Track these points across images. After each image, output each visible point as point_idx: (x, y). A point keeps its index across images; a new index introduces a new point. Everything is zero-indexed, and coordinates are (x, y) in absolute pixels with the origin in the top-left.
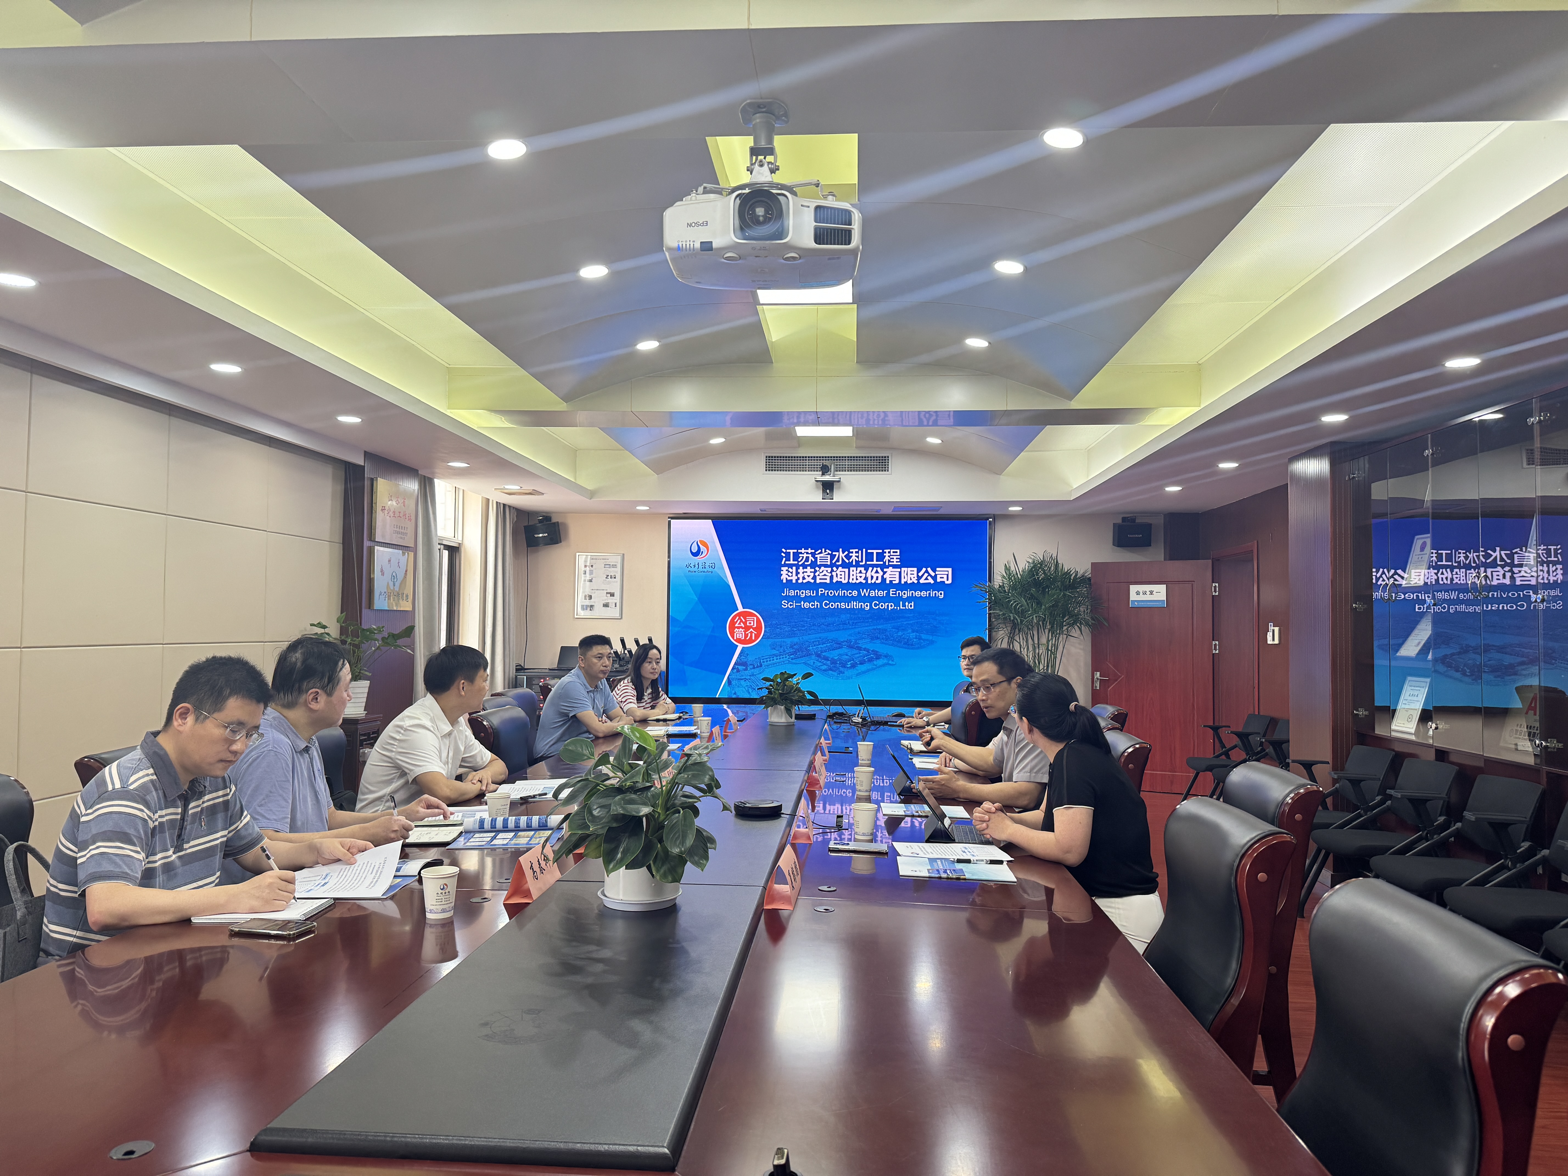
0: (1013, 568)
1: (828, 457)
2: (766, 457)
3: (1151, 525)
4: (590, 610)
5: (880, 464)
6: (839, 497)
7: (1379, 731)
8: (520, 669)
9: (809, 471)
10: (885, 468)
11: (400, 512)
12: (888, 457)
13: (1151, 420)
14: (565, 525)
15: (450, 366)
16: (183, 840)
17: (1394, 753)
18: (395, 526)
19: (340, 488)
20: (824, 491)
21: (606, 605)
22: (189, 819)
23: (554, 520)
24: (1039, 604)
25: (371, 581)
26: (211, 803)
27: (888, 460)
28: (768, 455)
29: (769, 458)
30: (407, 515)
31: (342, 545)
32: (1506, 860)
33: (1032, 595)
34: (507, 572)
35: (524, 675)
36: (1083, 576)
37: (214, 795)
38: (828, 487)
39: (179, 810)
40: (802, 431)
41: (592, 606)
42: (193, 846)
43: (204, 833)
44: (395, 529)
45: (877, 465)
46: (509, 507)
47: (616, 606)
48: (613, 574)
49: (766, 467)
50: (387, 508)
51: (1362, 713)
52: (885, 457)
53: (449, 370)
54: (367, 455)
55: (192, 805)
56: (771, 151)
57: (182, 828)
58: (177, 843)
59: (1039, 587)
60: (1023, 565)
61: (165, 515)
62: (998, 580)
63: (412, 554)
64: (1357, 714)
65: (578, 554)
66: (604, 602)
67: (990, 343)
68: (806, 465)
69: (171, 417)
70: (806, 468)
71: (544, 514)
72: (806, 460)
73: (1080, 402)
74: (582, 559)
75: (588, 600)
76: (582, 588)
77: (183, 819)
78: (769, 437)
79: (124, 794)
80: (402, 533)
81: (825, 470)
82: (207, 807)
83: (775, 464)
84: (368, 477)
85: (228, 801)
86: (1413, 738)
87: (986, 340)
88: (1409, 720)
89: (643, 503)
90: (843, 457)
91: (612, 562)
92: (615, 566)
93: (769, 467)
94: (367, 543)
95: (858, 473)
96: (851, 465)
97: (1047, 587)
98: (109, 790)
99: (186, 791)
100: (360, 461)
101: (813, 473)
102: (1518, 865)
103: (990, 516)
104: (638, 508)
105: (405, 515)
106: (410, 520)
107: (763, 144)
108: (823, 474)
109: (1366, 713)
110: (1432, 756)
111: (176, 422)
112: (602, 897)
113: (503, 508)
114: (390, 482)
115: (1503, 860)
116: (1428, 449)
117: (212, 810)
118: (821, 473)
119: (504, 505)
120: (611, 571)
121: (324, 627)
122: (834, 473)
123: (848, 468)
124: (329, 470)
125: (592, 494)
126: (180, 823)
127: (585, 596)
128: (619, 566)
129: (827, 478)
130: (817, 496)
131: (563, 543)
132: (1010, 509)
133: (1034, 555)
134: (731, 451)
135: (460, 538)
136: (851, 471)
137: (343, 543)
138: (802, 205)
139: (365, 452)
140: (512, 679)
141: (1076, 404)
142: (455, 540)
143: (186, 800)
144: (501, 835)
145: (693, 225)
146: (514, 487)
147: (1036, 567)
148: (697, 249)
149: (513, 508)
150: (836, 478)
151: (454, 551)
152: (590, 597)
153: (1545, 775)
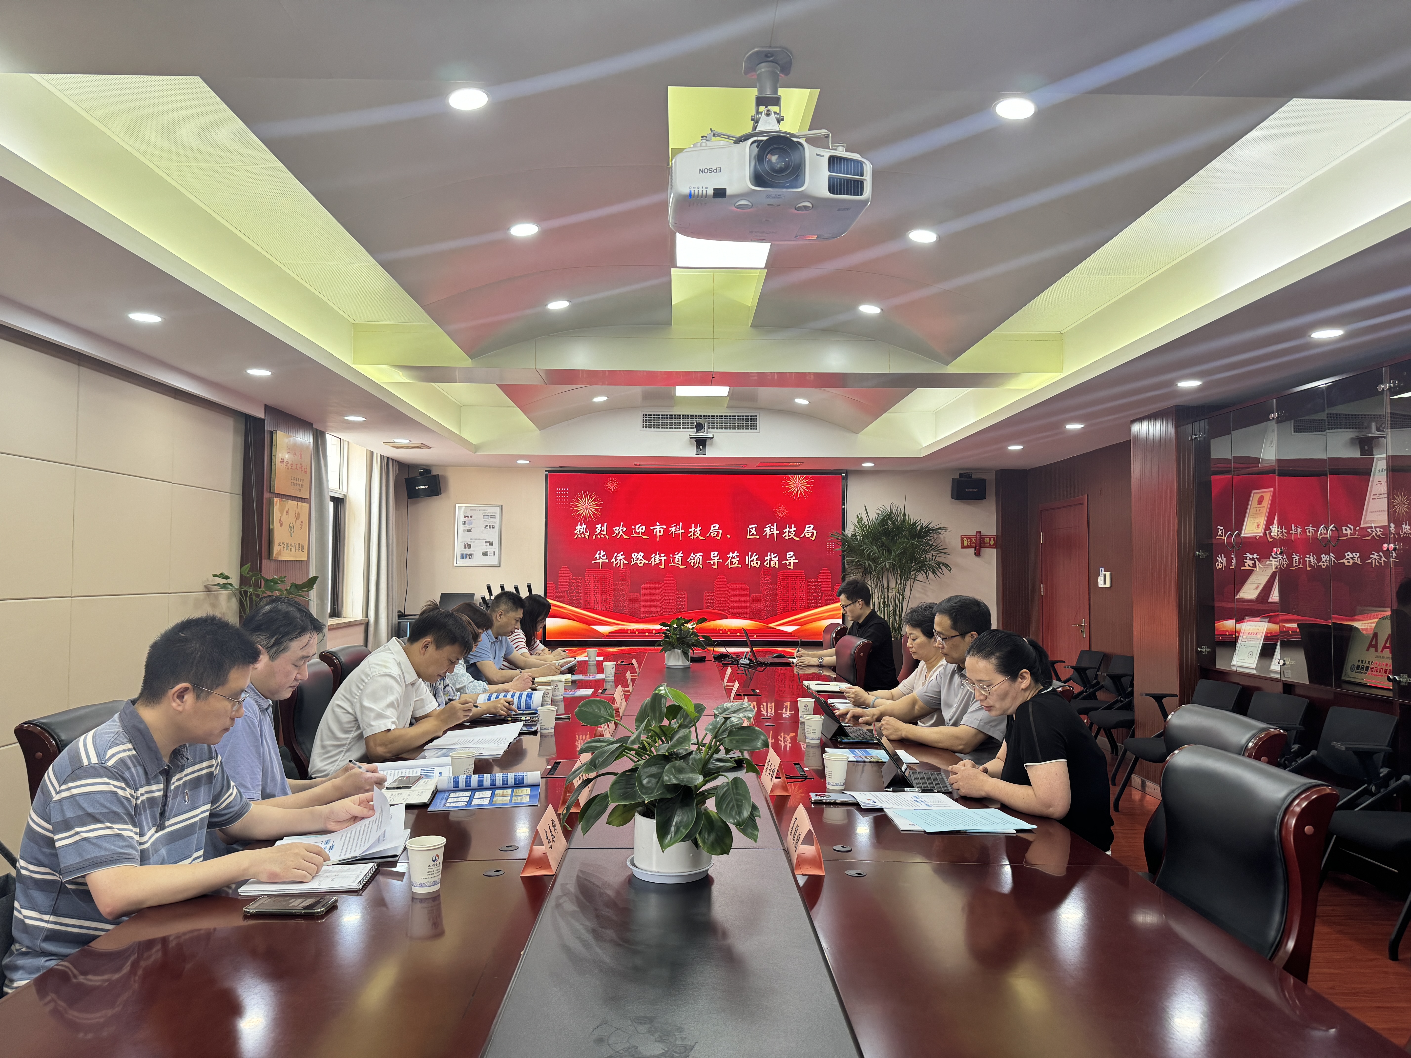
0: (865, 519)
1: (701, 416)
2: (643, 415)
3: (985, 480)
4: (470, 558)
5: (749, 423)
6: (711, 452)
7: (1220, 665)
8: (401, 616)
9: (683, 428)
10: (754, 426)
11: (297, 465)
12: (756, 416)
13: (1014, 384)
14: (445, 478)
15: (356, 322)
16: (165, 817)
17: (1241, 687)
18: (293, 478)
19: (240, 440)
20: (697, 447)
21: (485, 554)
22: (170, 794)
23: (434, 473)
24: (889, 551)
25: (270, 532)
26: (196, 775)
27: (756, 419)
28: (645, 413)
29: (645, 416)
30: (303, 468)
31: (241, 496)
32: (1369, 785)
33: (883, 543)
34: (390, 522)
35: (408, 622)
36: (927, 527)
37: (197, 767)
38: (701, 443)
39: (162, 786)
40: (682, 391)
41: (471, 555)
42: (174, 823)
43: (187, 808)
44: (293, 481)
45: (743, 424)
46: (392, 460)
47: (494, 555)
48: (492, 525)
49: (643, 425)
50: (285, 460)
51: (1205, 650)
52: (754, 416)
53: (355, 326)
54: (268, 408)
55: (174, 779)
56: (776, 101)
57: (165, 805)
58: (160, 821)
59: (889, 536)
60: (873, 516)
61: (75, 466)
62: (851, 529)
63: (307, 505)
64: (1201, 651)
65: (457, 505)
66: (483, 551)
67: (882, 310)
68: (680, 423)
69: (81, 367)
70: (680, 425)
71: (425, 467)
72: (680, 418)
73: (957, 367)
74: (461, 511)
75: (467, 549)
76: (461, 536)
77: (165, 796)
78: (647, 397)
79: (100, 770)
80: (299, 485)
81: (699, 427)
82: (190, 780)
83: (651, 421)
84: (268, 430)
85: (212, 773)
86: (1255, 672)
87: (879, 307)
88: (1250, 656)
89: (522, 457)
90: (714, 416)
91: (490, 513)
92: (493, 517)
93: (646, 425)
94: (266, 495)
95: (729, 430)
96: (722, 423)
97: (896, 535)
98: (85, 765)
99: (168, 766)
100: (260, 414)
101: (687, 430)
102: (1382, 790)
103: (844, 471)
104: (518, 462)
105: (301, 467)
106: (306, 472)
107: (768, 93)
108: (697, 432)
109: (1209, 650)
110: (1280, 688)
111: (86, 373)
112: (631, 867)
113: (387, 461)
114: (285, 434)
115: (1366, 785)
116: (1273, 413)
117: (195, 783)
118: (695, 430)
119: (388, 458)
120: (490, 522)
121: (227, 578)
122: (707, 430)
123: (720, 426)
124: (229, 422)
125: (476, 448)
126: (162, 800)
127: (465, 545)
128: (498, 516)
129: (701, 435)
130: (690, 452)
131: (443, 495)
132: (864, 465)
133: (883, 507)
134: (611, 410)
135: (345, 490)
136: (722, 429)
137: (243, 495)
138: (817, 155)
139: (266, 406)
140: (395, 625)
141: (953, 368)
142: (340, 491)
143: (167, 775)
144: (478, 794)
145: (706, 171)
146: (403, 441)
147: (887, 518)
148: (710, 196)
149: (396, 461)
150: (709, 436)
151: (339, 502)
152: (470, 546)
153: (1398, 708)
